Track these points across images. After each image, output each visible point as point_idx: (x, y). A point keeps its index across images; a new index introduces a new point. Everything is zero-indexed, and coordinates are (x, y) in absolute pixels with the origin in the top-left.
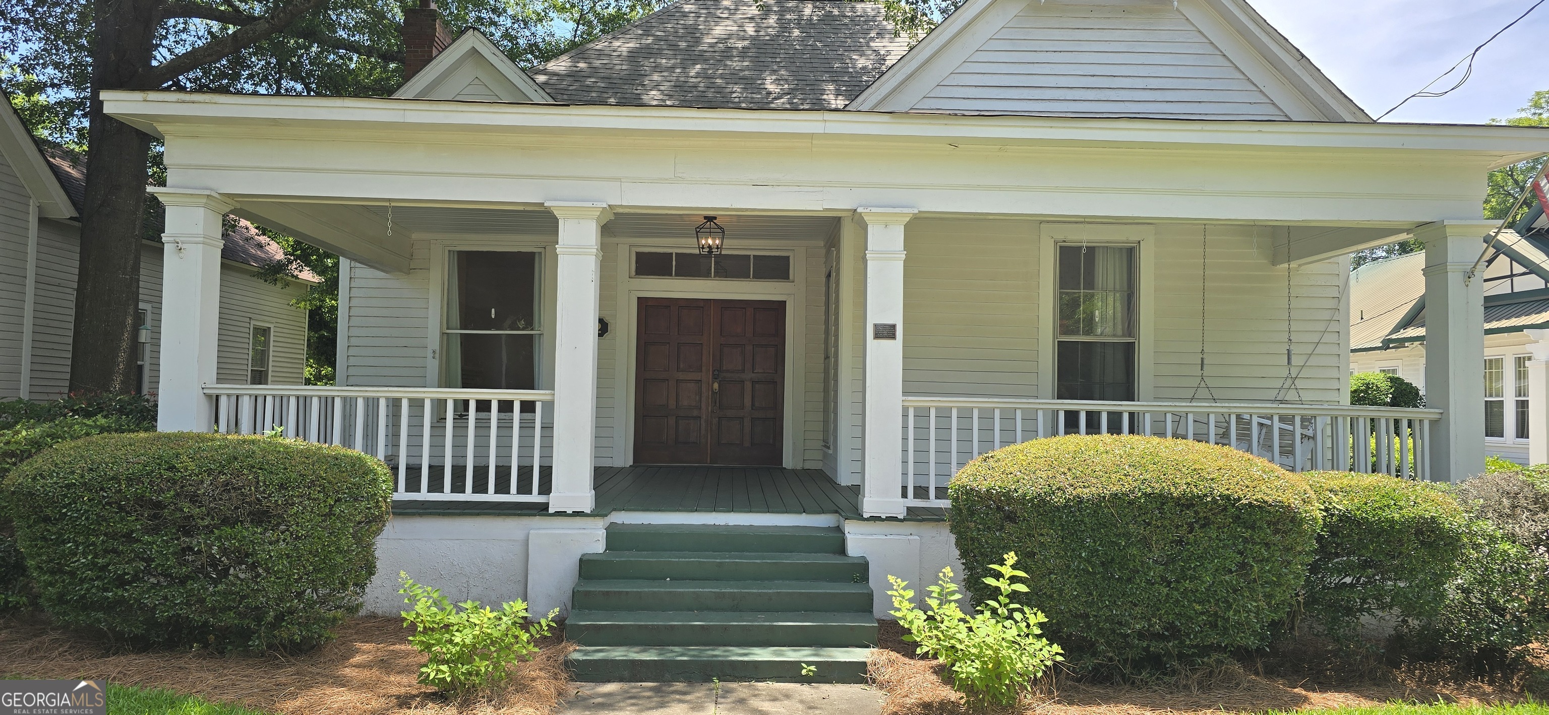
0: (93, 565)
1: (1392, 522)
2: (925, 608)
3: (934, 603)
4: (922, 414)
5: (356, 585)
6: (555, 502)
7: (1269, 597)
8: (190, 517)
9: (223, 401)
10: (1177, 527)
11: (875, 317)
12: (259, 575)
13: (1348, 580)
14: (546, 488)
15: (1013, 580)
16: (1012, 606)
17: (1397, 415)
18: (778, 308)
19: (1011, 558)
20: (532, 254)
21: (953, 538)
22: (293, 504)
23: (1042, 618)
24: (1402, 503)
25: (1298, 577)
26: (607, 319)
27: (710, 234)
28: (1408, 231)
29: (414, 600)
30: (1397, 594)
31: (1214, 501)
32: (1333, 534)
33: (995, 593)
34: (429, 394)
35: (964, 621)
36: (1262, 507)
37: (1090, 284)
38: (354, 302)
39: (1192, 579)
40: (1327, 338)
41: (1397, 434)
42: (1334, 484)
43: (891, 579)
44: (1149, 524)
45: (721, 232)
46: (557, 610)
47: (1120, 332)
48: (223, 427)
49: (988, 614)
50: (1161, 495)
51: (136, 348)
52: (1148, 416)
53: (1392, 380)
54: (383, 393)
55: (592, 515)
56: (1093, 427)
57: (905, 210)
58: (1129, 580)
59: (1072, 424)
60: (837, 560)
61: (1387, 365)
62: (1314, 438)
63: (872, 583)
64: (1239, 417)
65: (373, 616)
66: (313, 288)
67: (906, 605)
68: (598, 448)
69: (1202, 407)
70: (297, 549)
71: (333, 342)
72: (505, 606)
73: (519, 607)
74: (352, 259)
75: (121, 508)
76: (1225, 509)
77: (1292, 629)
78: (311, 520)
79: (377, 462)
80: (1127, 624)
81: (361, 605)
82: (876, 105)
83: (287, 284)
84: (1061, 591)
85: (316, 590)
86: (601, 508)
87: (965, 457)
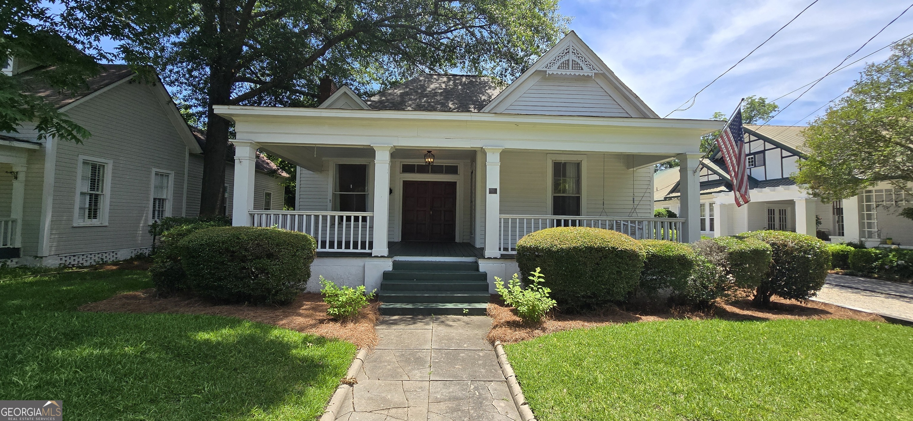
0: (210, 273)
1: (670, 256)
2: (508, 288)
3: (511, 286)
4: (506, 221)
5: (303, 281)
6: (375, 252)
7: (627, 283)
8: (245, 256)
9: (256, 216)
10: (596, 258)
11: (489, 186)
12: (269, 277)
13: (654, 277)
14: (371, 247)
15: (539, 277)
16: (539, 287)
17: (671, 221)
18: (455, 184)
19: (538, 269)
20: (365, 165)
21: (517, 264)
22: (281, 251)
23: (549, 290)
24: (673, 250)
25: (637, 276)
26: (392, 188)
27: (430, 157)
28: (674, 157)
29: (325, 286)
30: (671, 282)
31: (609, 249)
32: (649, 261)
33: (533, 282)
34: (329, 213)
35: (521, 292)
36: (625, 251)
37: (564, 175)
38: (302, 182)
39: (601, 277)
40: (646, 195)
41: (671, 229)
42: (650, 243)
43: (496, 278)
44: (586, 257)
45: (433, 156)
46: (376, 289)
47: (575, 193)
48: (256, 225)
49: (530, 290)
50: (590, 247)
51: (223, 200)
52: (585, 221)
53: (668, 211)
54: (313, 213)
55: (387, 257)
56: (566, 225)
57: (500, 148)
58: (579, 277)
59: (559, 224)
60: (477, 273)
61: (666, 206)
62: (642, 229)
63: (488, 281)
64: (616, 221)
65: (309, 293)
66: (287, 179)
67: (501, 286)
68: (389, 235)
69: (604, 218)
70: (283, 267)
71: (294, 198)
72: (357, 287)
73: (362, 288)
74: (301, 167)
75: (220, 253)
76: (613, 252)
77: (635, 295)
78: (288, 257)
79: (311, 237)
80: (579, 293)
81: (306, 288)
82: (490, 111)
83: (277, 177)
84: (555, 282)
85: (289, 282)
86: (390, 256)
87: (521, 236)
